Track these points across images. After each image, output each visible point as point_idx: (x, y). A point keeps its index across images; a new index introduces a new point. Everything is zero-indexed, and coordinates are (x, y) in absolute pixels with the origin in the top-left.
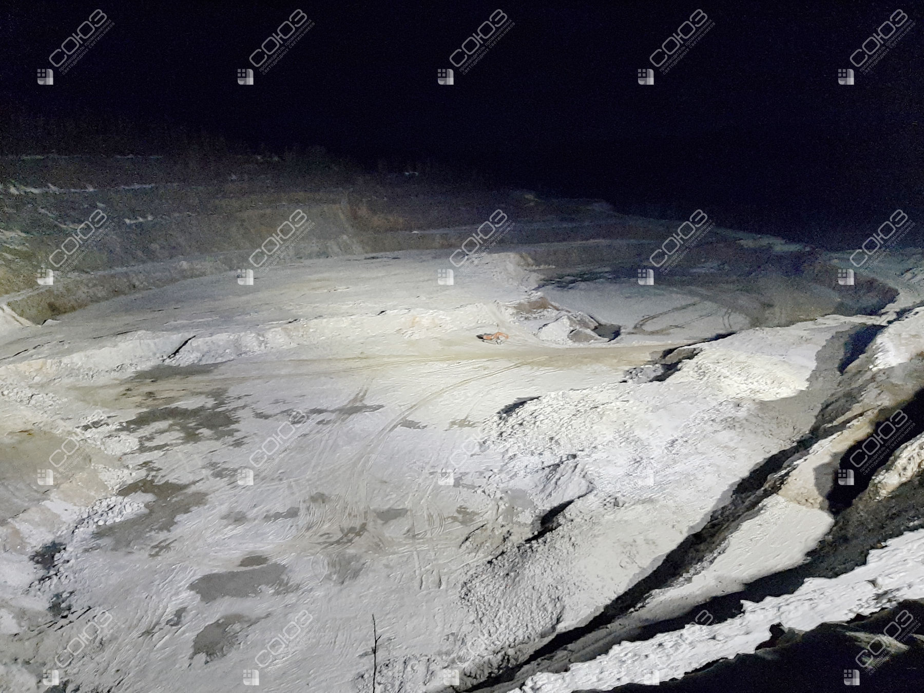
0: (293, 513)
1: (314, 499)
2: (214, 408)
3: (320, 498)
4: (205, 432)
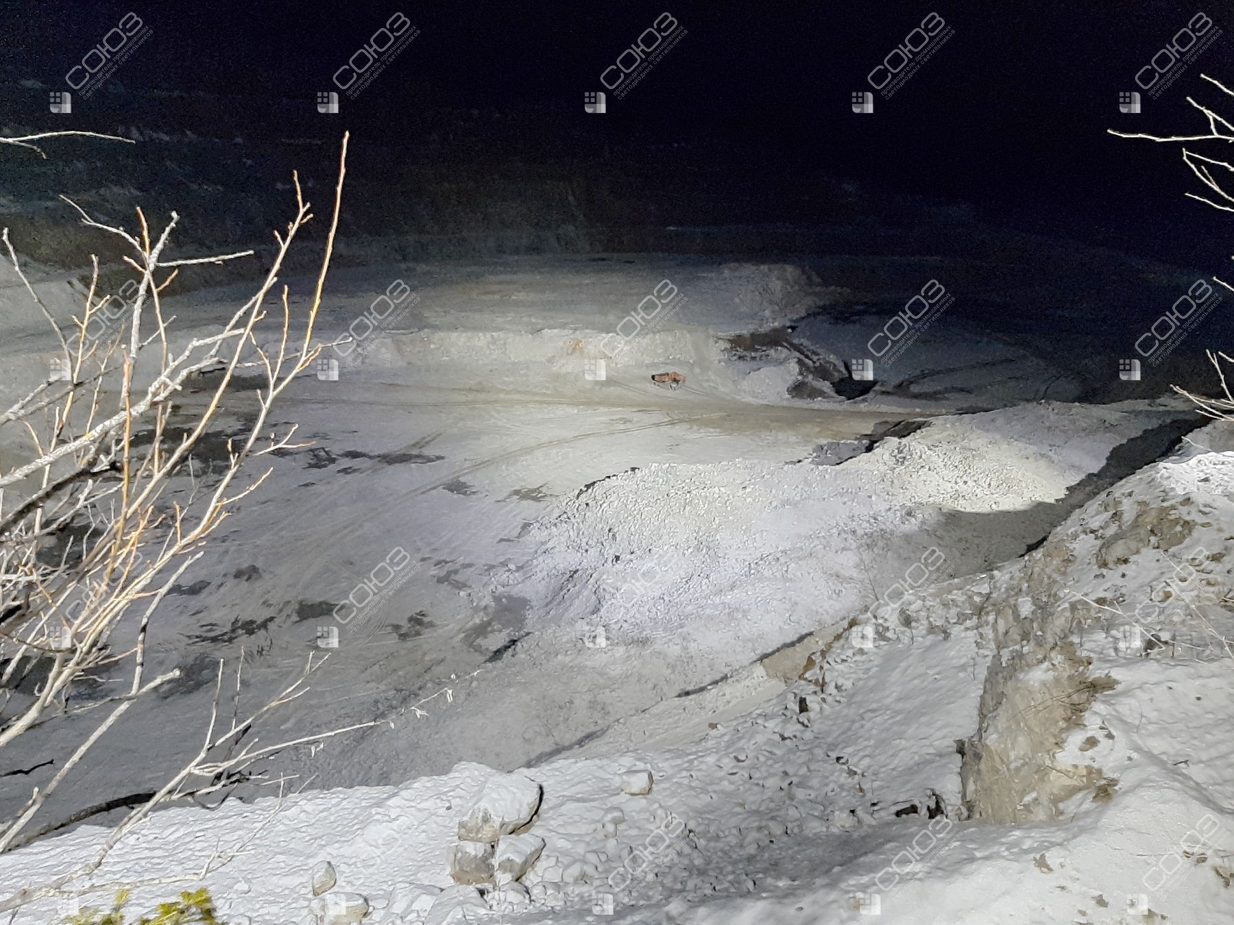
0: (196, 589)
2: (231, 435)
4: (195, 464)
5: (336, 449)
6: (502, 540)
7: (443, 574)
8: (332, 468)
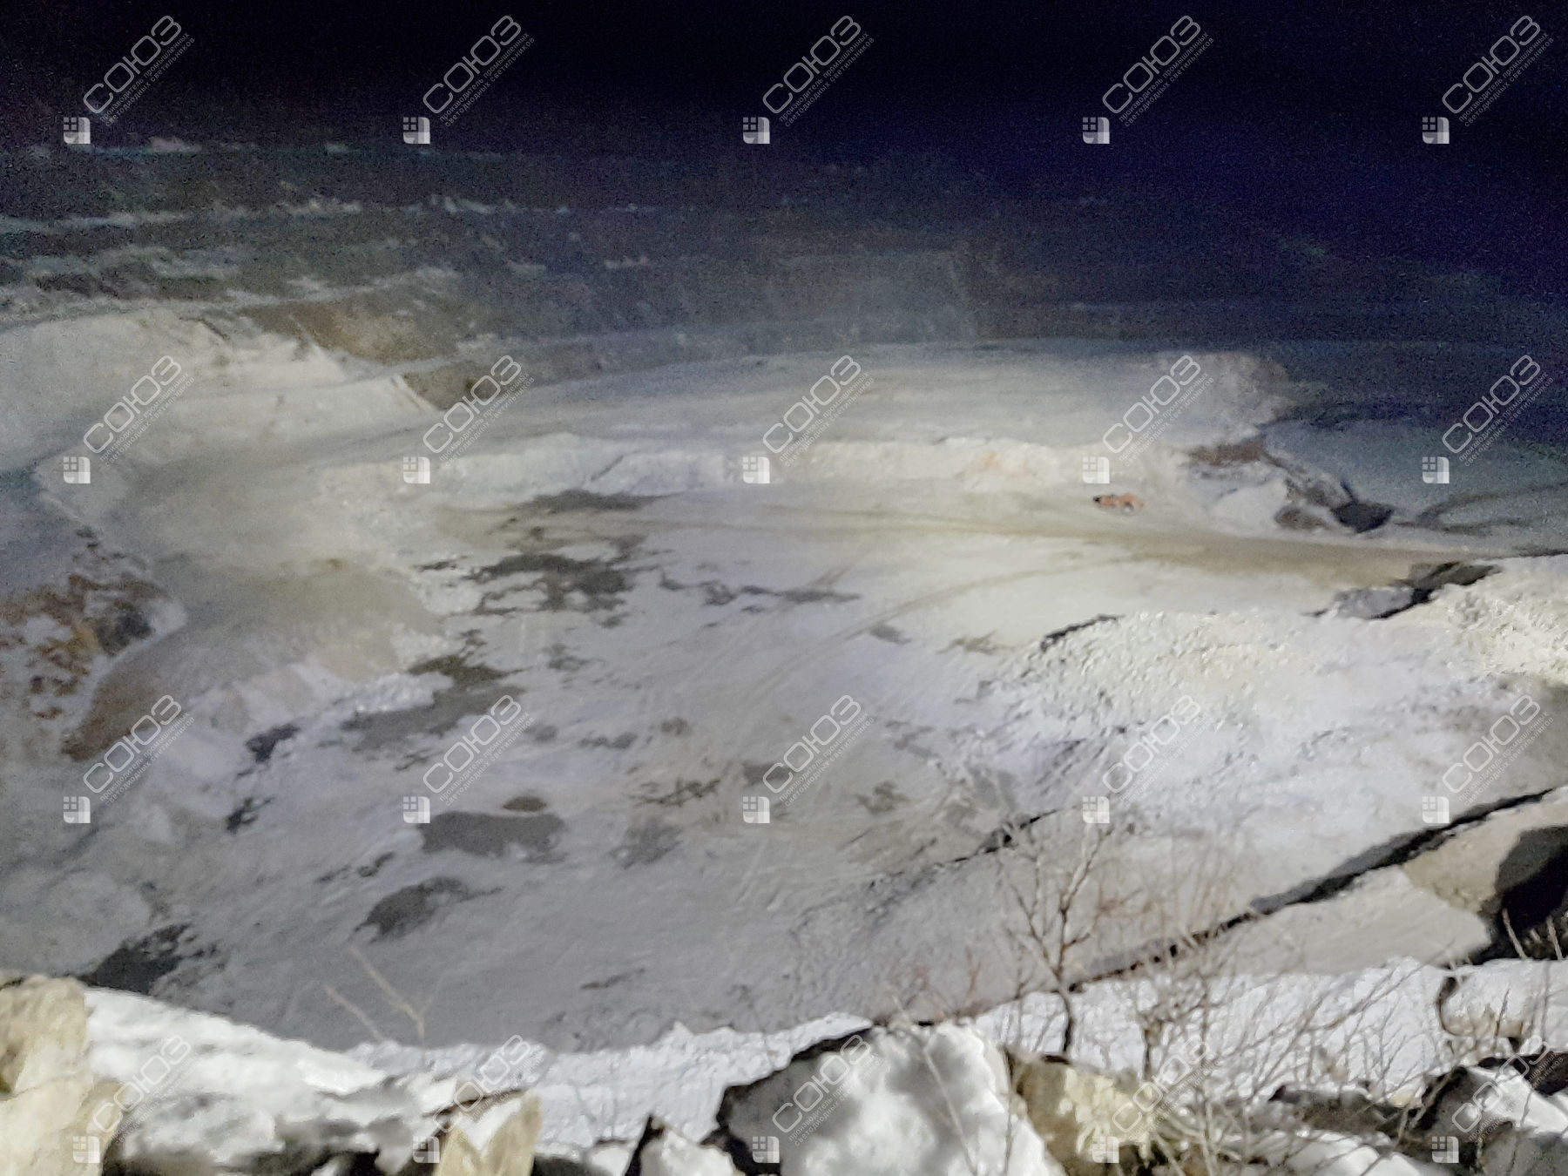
0: (624, 743)
1: (666, 727)
2: (609, 564)
3: (676, 727)
4: (578, 597)
5: (733, 584)
6: (958, 701)
7: (899, 737)
8: (735, 605)
